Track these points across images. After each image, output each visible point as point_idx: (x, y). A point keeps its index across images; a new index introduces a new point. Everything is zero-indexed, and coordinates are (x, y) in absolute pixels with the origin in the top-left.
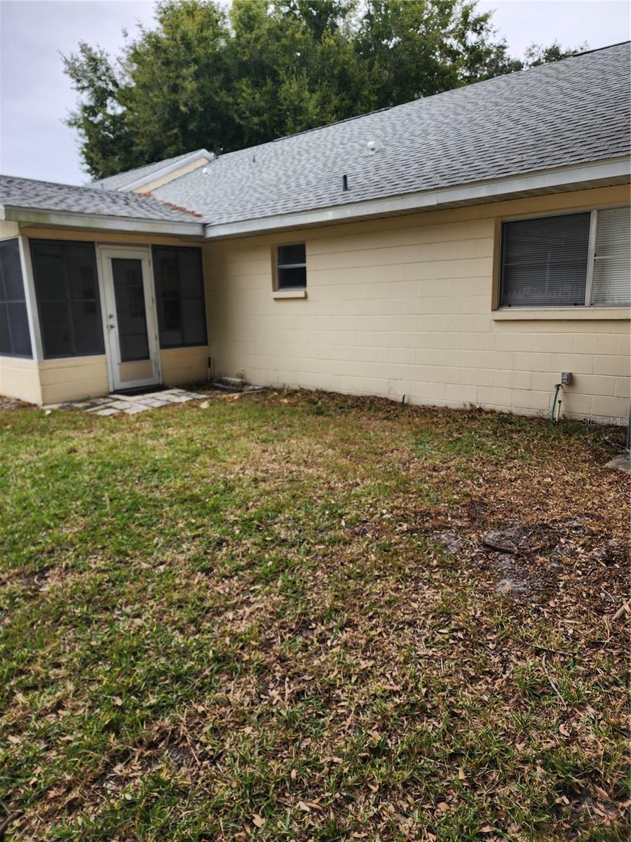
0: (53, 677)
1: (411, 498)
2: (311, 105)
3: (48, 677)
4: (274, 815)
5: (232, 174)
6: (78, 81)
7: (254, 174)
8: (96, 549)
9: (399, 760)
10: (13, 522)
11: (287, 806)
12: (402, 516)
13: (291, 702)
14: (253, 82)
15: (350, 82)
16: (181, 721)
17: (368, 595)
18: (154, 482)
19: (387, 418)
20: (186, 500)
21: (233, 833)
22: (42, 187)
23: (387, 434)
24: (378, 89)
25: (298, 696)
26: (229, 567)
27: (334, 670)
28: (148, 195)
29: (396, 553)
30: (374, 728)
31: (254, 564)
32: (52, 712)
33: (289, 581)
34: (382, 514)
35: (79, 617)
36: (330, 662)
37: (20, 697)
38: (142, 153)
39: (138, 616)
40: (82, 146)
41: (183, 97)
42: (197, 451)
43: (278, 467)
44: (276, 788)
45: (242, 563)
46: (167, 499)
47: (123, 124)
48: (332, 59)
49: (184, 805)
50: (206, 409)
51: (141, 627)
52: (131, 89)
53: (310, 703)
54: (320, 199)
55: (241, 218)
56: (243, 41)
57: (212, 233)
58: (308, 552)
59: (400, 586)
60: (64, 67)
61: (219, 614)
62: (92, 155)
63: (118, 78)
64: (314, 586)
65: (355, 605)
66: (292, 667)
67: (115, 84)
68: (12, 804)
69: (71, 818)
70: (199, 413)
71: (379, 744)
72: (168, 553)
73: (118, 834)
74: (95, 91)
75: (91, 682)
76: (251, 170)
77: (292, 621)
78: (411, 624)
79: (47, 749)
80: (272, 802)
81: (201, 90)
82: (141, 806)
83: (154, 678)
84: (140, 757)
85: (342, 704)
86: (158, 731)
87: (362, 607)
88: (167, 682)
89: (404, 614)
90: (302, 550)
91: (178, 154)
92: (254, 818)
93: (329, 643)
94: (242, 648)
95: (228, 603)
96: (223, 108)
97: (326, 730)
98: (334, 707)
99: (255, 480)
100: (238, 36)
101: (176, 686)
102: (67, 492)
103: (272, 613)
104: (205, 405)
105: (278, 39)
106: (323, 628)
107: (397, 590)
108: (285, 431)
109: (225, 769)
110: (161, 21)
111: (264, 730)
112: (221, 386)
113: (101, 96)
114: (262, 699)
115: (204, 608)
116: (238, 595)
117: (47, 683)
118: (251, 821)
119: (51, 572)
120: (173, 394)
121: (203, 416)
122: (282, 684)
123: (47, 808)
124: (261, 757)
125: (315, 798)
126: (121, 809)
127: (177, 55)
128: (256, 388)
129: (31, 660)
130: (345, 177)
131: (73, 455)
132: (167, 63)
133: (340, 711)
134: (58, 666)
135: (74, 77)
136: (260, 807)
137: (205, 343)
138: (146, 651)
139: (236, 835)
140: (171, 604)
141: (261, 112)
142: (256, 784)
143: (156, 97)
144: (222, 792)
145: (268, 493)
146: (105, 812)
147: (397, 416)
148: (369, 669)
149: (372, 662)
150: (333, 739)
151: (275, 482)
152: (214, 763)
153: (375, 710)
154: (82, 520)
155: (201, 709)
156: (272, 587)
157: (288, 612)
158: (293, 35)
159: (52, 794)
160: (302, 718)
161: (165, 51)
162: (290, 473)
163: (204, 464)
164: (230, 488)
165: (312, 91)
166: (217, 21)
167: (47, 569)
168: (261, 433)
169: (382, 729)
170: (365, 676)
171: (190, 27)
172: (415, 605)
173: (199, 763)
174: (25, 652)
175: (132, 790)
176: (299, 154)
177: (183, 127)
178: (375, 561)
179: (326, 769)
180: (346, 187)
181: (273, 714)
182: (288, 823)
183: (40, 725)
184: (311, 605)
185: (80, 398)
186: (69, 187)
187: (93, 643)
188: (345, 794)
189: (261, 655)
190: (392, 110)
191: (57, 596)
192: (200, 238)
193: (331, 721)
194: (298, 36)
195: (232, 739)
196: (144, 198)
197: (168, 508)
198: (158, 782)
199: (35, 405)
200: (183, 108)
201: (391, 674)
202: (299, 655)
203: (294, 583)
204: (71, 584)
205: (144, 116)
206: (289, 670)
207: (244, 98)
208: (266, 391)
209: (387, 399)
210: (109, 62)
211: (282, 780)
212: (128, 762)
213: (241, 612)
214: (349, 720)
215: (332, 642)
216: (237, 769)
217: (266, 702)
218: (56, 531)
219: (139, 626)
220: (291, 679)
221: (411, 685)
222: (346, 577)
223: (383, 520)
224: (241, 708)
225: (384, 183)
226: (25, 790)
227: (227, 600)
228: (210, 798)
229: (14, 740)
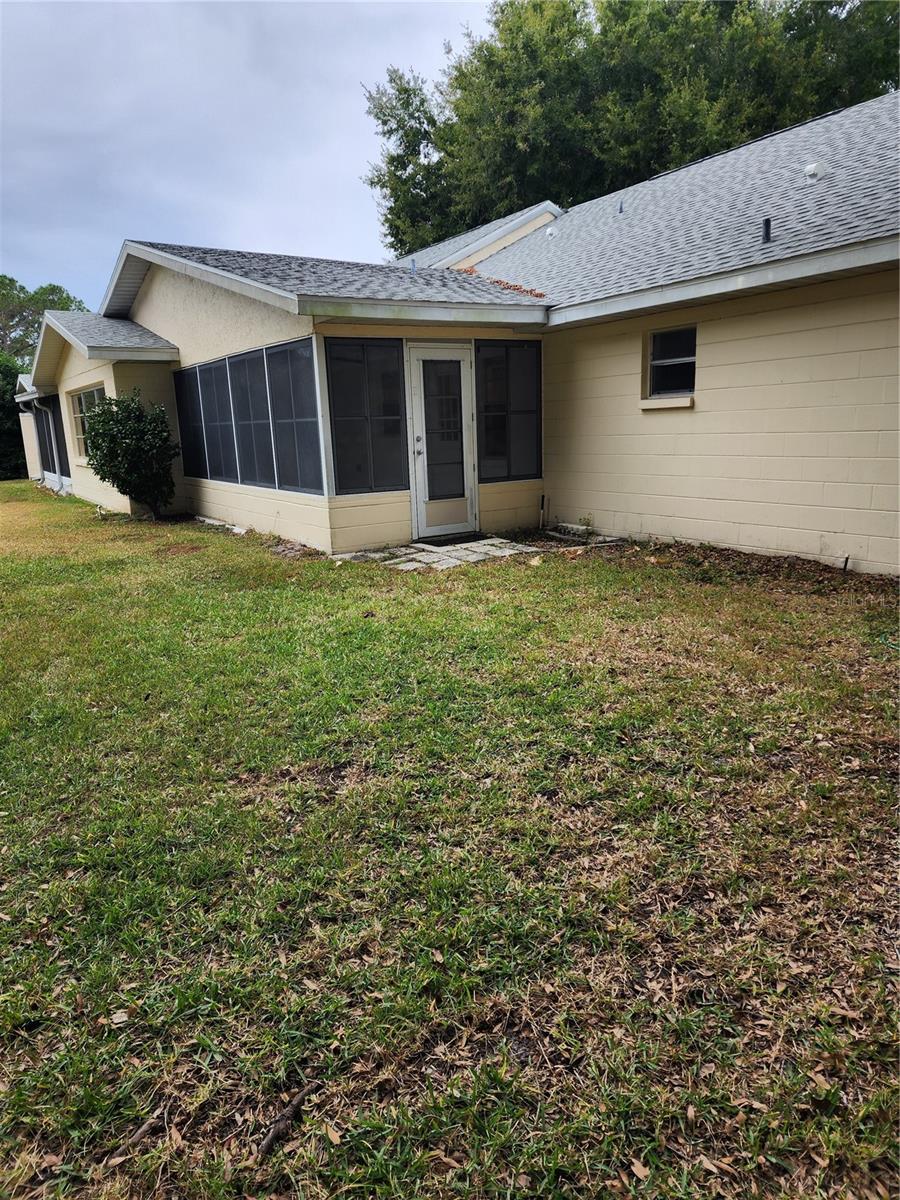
0: (355, 910)
1: (867, 719)
2: (710, 118)
3: (349, 909)
4: (662, 1166)
5: (589, 233)
6: (385, 123)
7: (620, 229)
8: (402, 746)
9: (862, 1127)
10: (303, 701)
11: (681, 1158)
12: (851, 746)
13: (682, 1003)
14: (623, 96)
15: (774, 79)
16: (524, 1001)
17: (797, 862)
18: (473, 662)
19: (819, 592)
20: (515, 691)
21: (603, 1180)
22: (340, 270)
23: (819, 616)
24: (819, 84)
25: (693, 997)
26: (580, 793)
27: (747, 969)
28: (470, 271)
29: (842, 803)
30: (817, 1069)
31: (617, 792)
32: (355, 956)
33: (670, 824)
34: (816, 741)
35: (385, 835)
36: (740, 955)
37: (317, 930)
38: (462, 214)
39: (459, 844)
40: (386, 212)
41: (522, 128)
42: (528, 625)
43: (644, 656)
44: (664, 1127)
45: (599, 790)
46: (491, 687)
47: (440, 177)
48: (747, 47)
49: (532, 1121)
50: (538, 568)
51: (464, 860)
52: (451, 127)
53: (712, 1012)
54: (724, 258)
55: (600, 296)
56: (611, 37)
57: (557, 319)
58: (698, 786)
59: (851, 856)
60: (367, 105)
61: (570, 858)
62: (398, 223)
63: (435, 112)
64: (710, 836)
65: (777, 874)
66: (681, 953)
67: (432, 121)
68: (309, 1070)
69: (382, 1105)
70: (529, 572)
71: (827, 1095)
72: (495, 762)
73: (444, 1142)
74: (406, 135)
75: (403, 924)
76: (616, 225)
77: (677, 883)
78: (875, 918)
79: (350, 1005)
80: (659, 1146)
81: (546, 117)
82: (475, 1109)
83: (483, 933)
84: (469, 1041)
85: (763, 1022)
86: (492, 1008)
87: (788, 879)
88: (501, 942)
89: (862, 901)
90: (688, 780)
91: (510, 211)
92: (633, 1163)
93: (736, 925)
94: (605, 912)
95: (582, 843)
96: (578, 138)
97: (739, 1056)
98: (750, 1024)
99: (612, 672)
100: (604, 32)
101: (514, 951)
102: (365, 667)
103: (646, 867)
104: (535, 562)
105: (664, 26)
106: (726, 901)
107: (847, 860)
108: (654, 605)
109: (588, 1082)
110: (497, 25)
111: (642, 1038)
112: (558, 535)
113: (413, 142)
114: (637, 992)
115: (548, 846)
116: (595, 833)
117: (348, 916)
118: (629, 1167)
119: (349, 769)
120: (492, 545)
121: (534, 577)
122: (666, 974)
123: (352, 1085)
124: (639, 1076)
125: (724, 1156)
126: (448, 1108)
127: (517, 70)
128: (608, 539)
129: (330, 883)
130: (767, 223)
131: (370, 619)
132: (502, 84)
133: (760, 1033)
134: (361, 895)
135: (379, 118)
136: (641, 1150)
137: (538, 475)
138: (472, 894)
139: (608, 1183)
140: (501, 834)
141: (633, 138)
142: (634, 1115)
143: (486, 135)
144: (585, 1115)
145: (632, 693)
146: (425, 1107)
147: (835, 590)
148: (804, 976)
149: (809, 968)
150: (751, 1073)
151: (641, 678)
152: (571, 1070)
153: (818, 1042)
154: (385, 707)
155: (549, 989)
156: (644, 829)
157: (671, 870)
158: (687, 17)
159: (358, 1068)
160: (700, 1032)
161: (500, 67)
162: (664, 665)
163: (538, 645)
164: (576, 679)
165: (713, 99)
166: (575, 13)
167: (344, 766)
168: (617, 605)
169: (832, 1073)
170: (798, 987)
171: (536, 27)
172: (880, 890)
173: (549, 1065)
174: (320, 872)
175: (460, 1084)
176: (692, 194)
177: (520, 173)
178: (808, 812)
179: (742, 1116)
180: (767, 238)
181: (655, 1017)
182: (685, 1183)
183: (340, 971)
184: (707, 864)
185: (377, 546)
186: (372, 267)
187: (403, 872)
188: (774, 1160)
189: (631, 926)
190: (844, 113)
191: (357, 803)
192: (541, 327)
193: (746, 1044)
194: (694, 18)
195: (596, 1041)
196: (464, 275)
197: (492, 700)
198: (495, 1081)
199: (323, 554)
200: (521, 145)
201: (843, 992)
202: (692, 936)
203: (679, 827)
204: (373, 789)
205: (468, 162)
206: (676, 957)
207: (608, 121)
208: (622, 544)
209: (817, 563)
210: (425, 91)
211: (673, 1117)
212: (454, 1043)
213: (601, 859)
214: (775, 1048)
215: (742, 925)
216: (605, 1086)
217: (643, 997)
218: (353, 717)
219: (461, 859)
220: (680, 970)
221: (877, 1015)
222: (760, 830)
223: (819, 750)
224: (607, 999)
225: (833, 227)
226: (326, 1056)
227: (580, 839)
228: (567, 1120)
229: (311, 985)
